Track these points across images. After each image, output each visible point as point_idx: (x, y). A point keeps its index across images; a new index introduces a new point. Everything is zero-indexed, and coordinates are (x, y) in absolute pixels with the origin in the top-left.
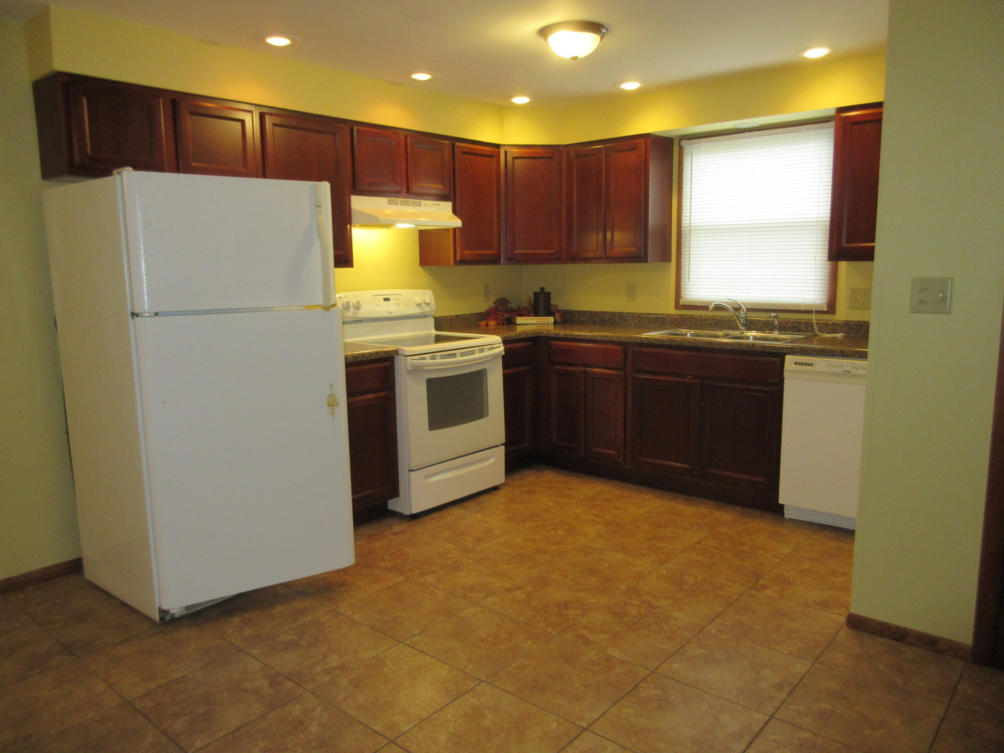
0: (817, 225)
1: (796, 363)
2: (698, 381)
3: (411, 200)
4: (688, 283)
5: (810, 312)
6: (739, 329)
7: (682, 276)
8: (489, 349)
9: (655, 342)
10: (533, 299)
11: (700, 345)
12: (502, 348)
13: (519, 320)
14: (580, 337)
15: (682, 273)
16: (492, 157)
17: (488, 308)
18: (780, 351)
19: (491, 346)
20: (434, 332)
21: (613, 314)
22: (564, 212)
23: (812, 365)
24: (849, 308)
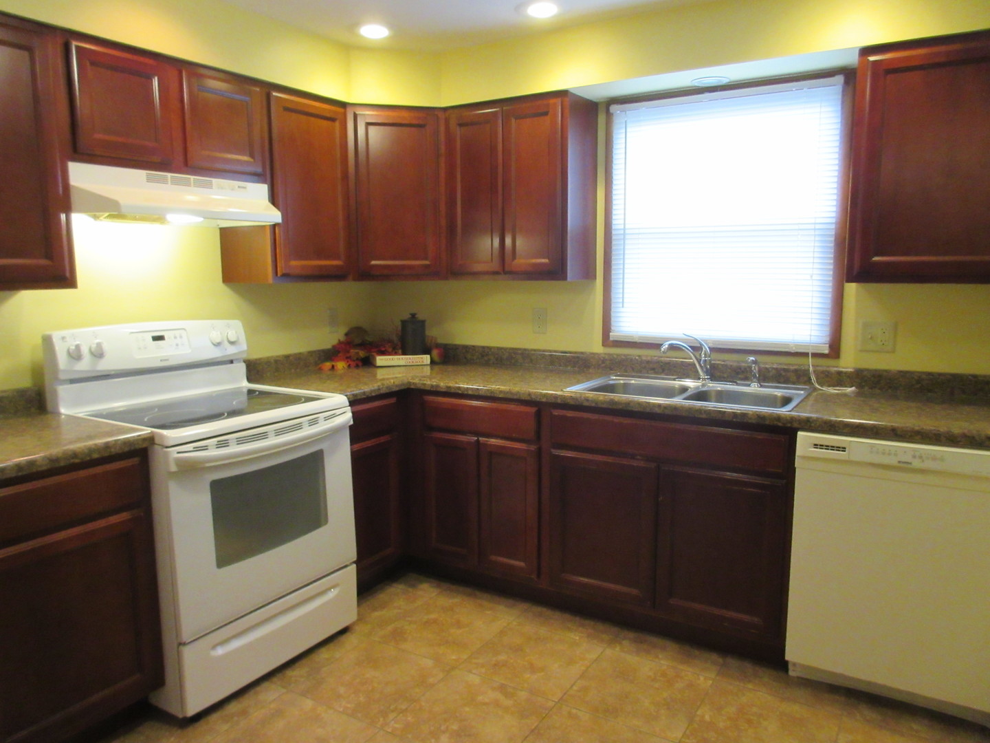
0: (815, 229)
1: (816, 446)
2: (653, 465)
3: (192, 177)
4: (622, 310)
5: (805, 355)
6: (699, 379)
7: (613, 300)
8: (326, 419)
9: (586, 404)
10: (400, 328)
11: (657, 410)
12: (349, 415)
13: (381, 360)
14: (470, 392)
15: (613, 295)
16: (333, 120)
17: (335, 342)
18: (789, 425)
19: (331, 414)
20: (245, 384)
21: (514, 351)
22: (443, 208)
23: (844, 449)
24: (861, 351)
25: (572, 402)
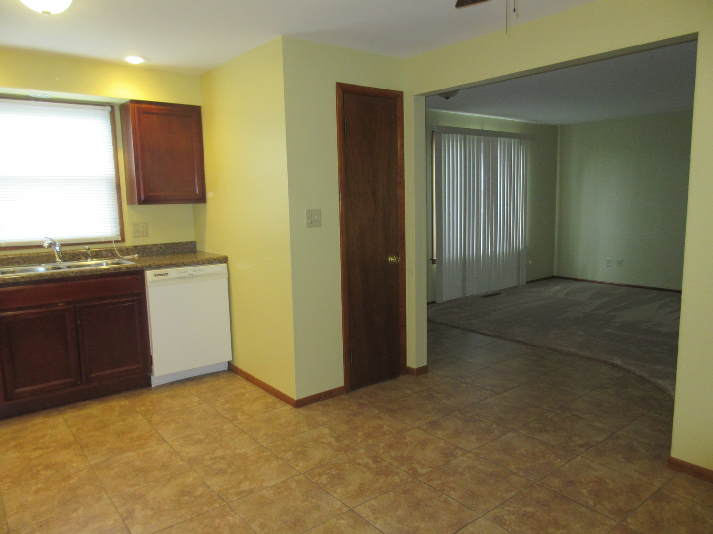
1: (155, 275)
2: (71, 306)
5: (110, 242)
11: (71, 275)
18: (141, 269)
23: (167, 274)
24: (135, 237)
25: (11, 281)
